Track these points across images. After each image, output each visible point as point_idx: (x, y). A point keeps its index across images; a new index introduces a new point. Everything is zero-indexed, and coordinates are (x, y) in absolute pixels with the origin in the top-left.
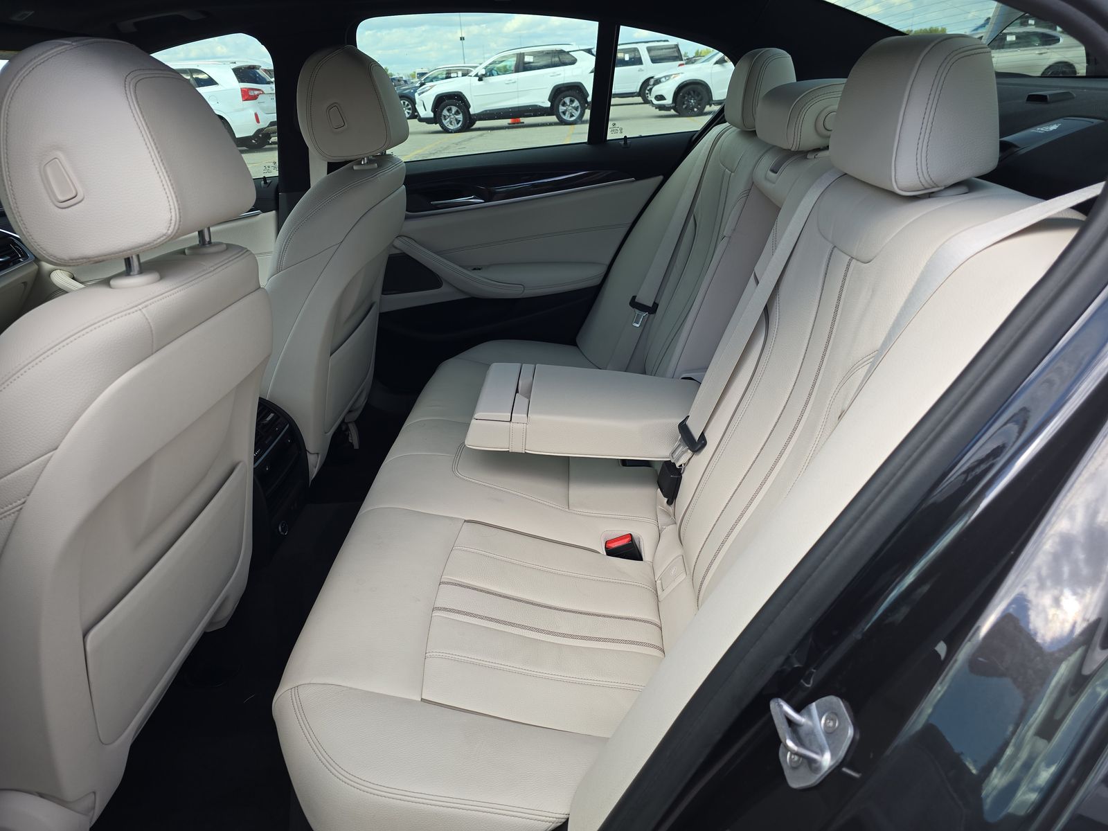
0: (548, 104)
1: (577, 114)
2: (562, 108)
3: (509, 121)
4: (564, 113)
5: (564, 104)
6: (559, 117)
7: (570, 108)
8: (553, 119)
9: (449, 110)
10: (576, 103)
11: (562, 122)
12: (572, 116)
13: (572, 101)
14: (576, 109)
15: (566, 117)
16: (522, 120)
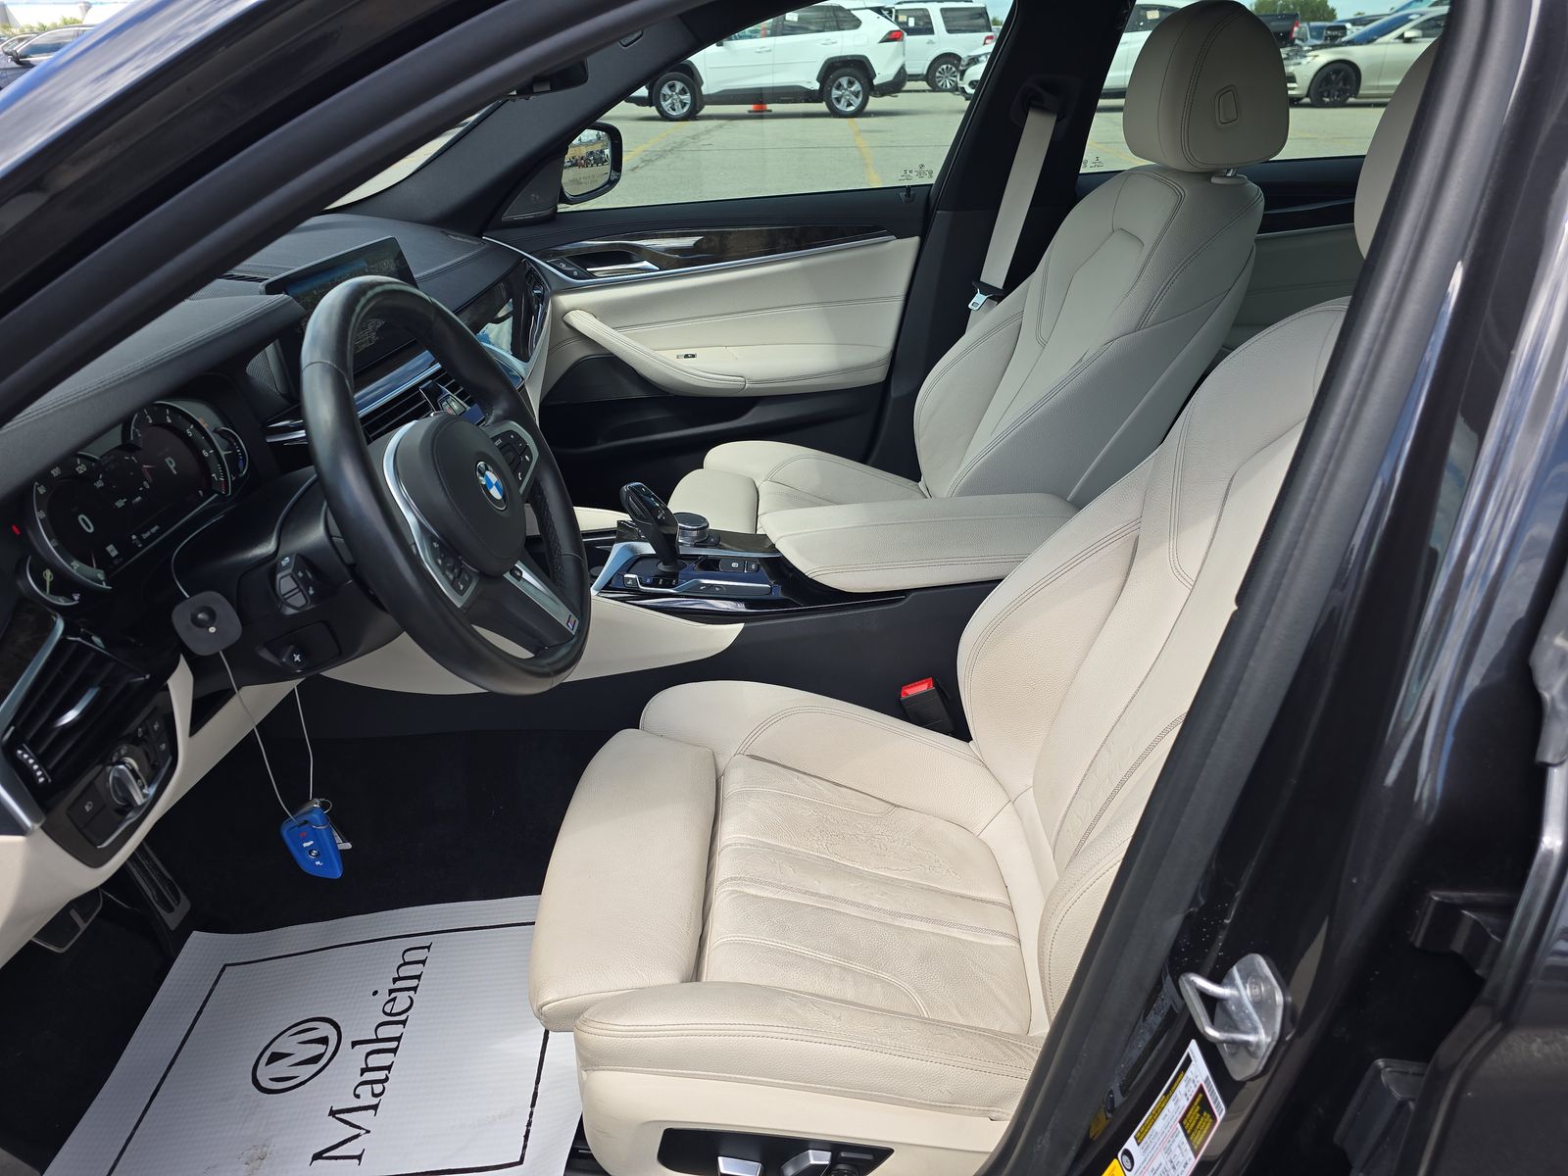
0: (816, 86)
1: (857, 102)
2: (835, 93)
3: (751, 107)
4: (838, 100)
5: (839, 87)
6: (830, 105)
7: (847, 93)
8: (822, 107)
9: (672, 87)
10: (857, 87)
11: (835, 113)
12: (849, 105)
13: (851, 83)
14: (857, 95)
15: (841, 107)
16: (769, 107)
